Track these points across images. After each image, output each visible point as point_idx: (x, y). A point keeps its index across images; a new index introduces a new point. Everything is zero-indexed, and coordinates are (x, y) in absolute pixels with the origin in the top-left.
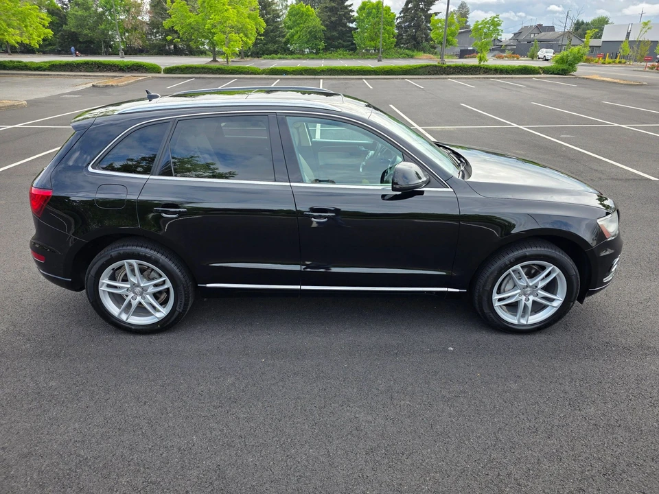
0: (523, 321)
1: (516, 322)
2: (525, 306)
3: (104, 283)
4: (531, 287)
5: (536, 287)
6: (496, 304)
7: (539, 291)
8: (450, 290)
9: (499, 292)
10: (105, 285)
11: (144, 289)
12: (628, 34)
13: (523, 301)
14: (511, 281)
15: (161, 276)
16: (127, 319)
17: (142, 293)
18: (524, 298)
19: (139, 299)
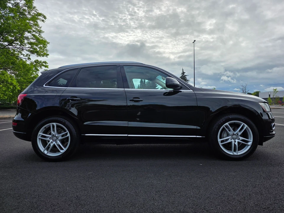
0: (235, 154)
1: (232, 154)
2: (235, 145)
3: (40, 135)
4: (235, 135)
5: (238, 134)
6: (220, 144)
7: (239, 137)
8: (197, 136)
9: (221, 138)
10: (41, 135)
11: (57, 138)
12: (270, 96)
13: (233, 142)
14: (225, 132)
15: (66, 131)
16: (47, 153)
17: (56, 140)
18: (233, 140)
19: (54, 143)
